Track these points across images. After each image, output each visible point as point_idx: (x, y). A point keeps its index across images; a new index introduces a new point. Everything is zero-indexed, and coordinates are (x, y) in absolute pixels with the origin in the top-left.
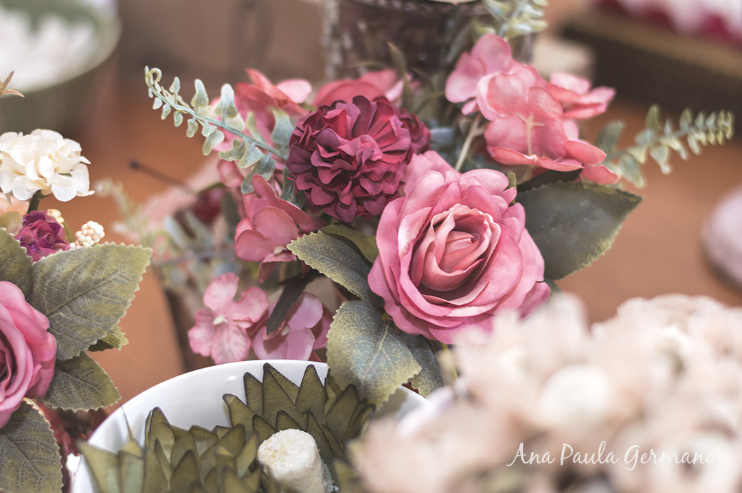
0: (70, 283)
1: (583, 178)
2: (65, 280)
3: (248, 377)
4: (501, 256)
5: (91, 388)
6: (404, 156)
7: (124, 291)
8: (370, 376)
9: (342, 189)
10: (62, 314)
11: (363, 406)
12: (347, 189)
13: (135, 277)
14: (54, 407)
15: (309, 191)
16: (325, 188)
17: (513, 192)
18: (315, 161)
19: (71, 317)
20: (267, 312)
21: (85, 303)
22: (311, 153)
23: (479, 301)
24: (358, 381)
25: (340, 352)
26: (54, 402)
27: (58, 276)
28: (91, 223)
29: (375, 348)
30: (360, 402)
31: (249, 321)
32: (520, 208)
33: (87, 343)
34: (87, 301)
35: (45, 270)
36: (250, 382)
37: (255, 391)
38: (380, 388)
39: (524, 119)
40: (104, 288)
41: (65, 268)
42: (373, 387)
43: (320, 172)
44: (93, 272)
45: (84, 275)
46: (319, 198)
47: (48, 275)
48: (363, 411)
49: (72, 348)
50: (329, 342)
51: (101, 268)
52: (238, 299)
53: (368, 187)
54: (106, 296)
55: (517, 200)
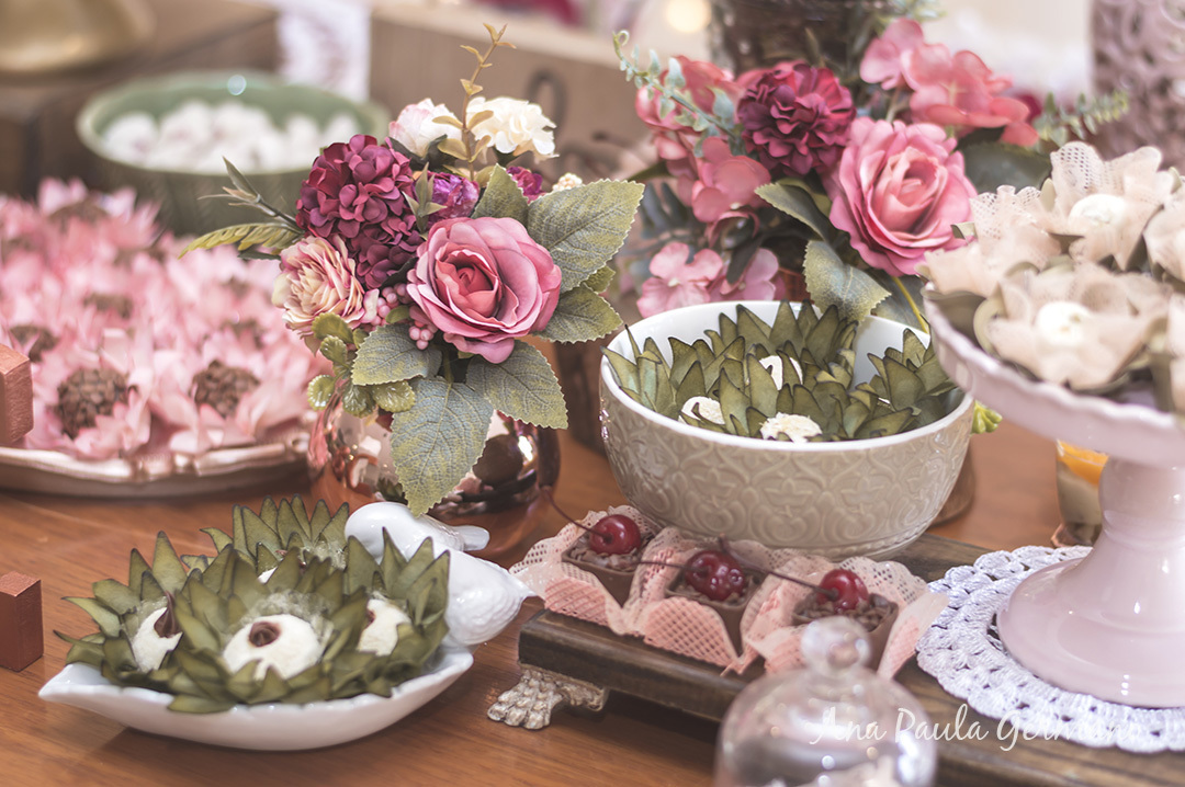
0: (569, 217)
1: (1006, 139)
2: (564, 215)
3: (722, 317)
4: (951, 197)
5: (587, 322)
6: (849, 114)
7: (621, 223)
8: (851, 295)
9: (801, 139)
10: (559, 249)
11: (843, 325)
12: (805, 139)
13: (630, 210)
14: (552, 341)
15: (767, 144)
16: (785, 139)
17: (953, 142)
18: (774, 112)
19: (571, 250)
20: (721, 271)
21: (582, 235)
22: (770, 107)
23: (936, 234)
24: (840, 301)
25: (819, 277)
26: (552, 336)
27: (557, 212)
28: (568, 175)
29: (847, 276)
30: (839, 323)
31: (706, 279)
32: (959, 156)
33: (588, 273)
34: (585, 233)
35: (543, 207)
36: (725, 321)
37: (729, 330)
38: (861, 304)
39: (945, 86)
40: (603, 220)
41: (564, 204)
42: (854, 304)
43: (778, 123)
44: (590, 207)
45: (582, 210)
46: (777, 151)
47: (547, 212)
48: (844, 330)
49: (572, 280)
50: (806, 270)
51: (599, 203)
52: (690, 261)
53: (822, 136)
54: (605, 227)
55: (956, 149)
